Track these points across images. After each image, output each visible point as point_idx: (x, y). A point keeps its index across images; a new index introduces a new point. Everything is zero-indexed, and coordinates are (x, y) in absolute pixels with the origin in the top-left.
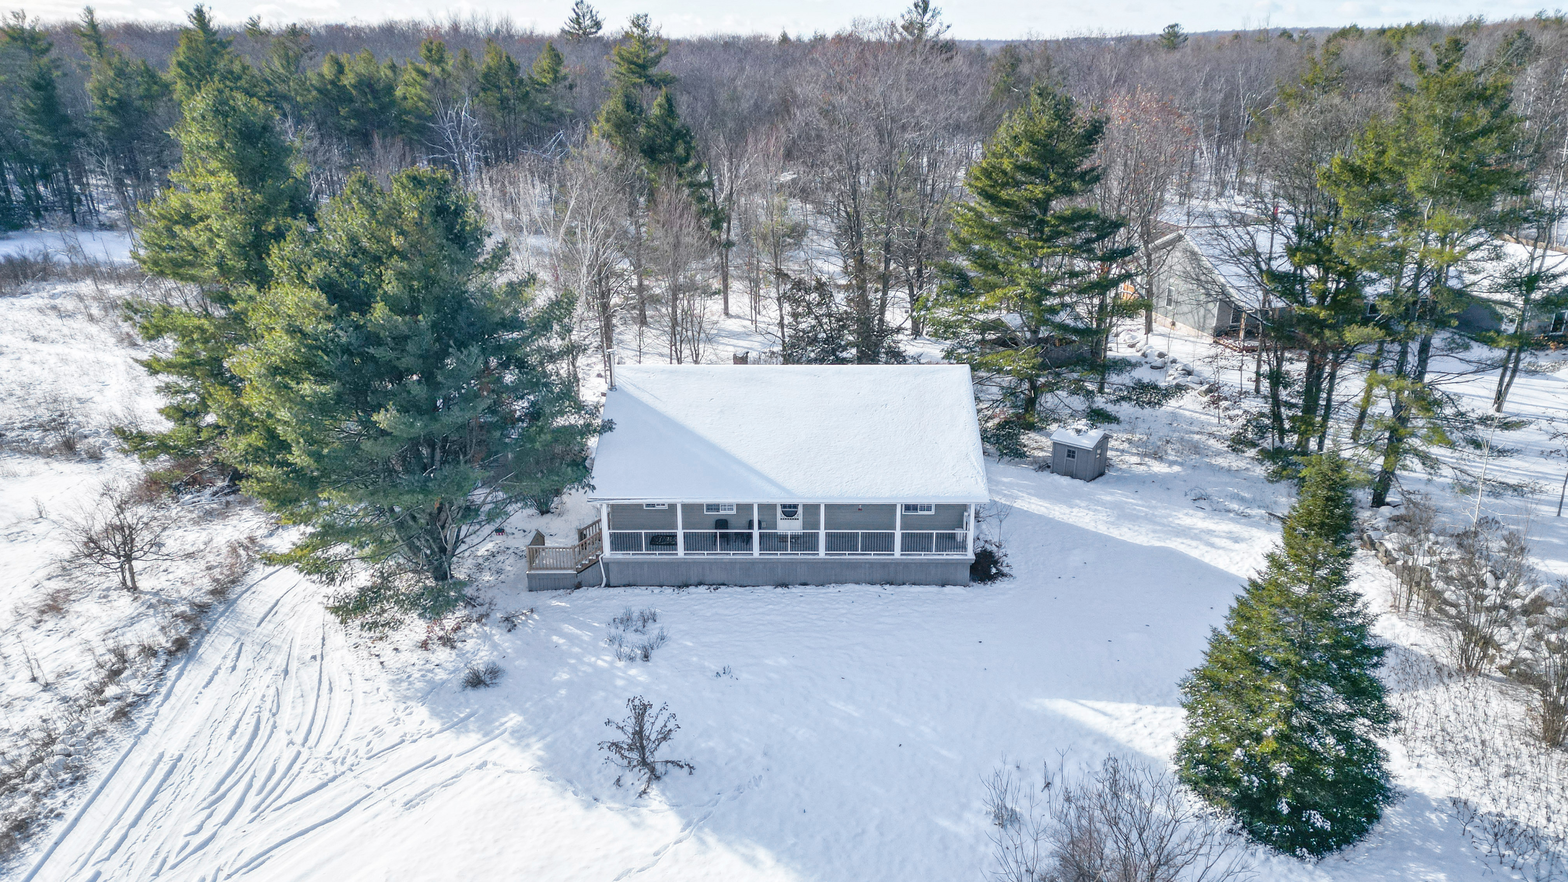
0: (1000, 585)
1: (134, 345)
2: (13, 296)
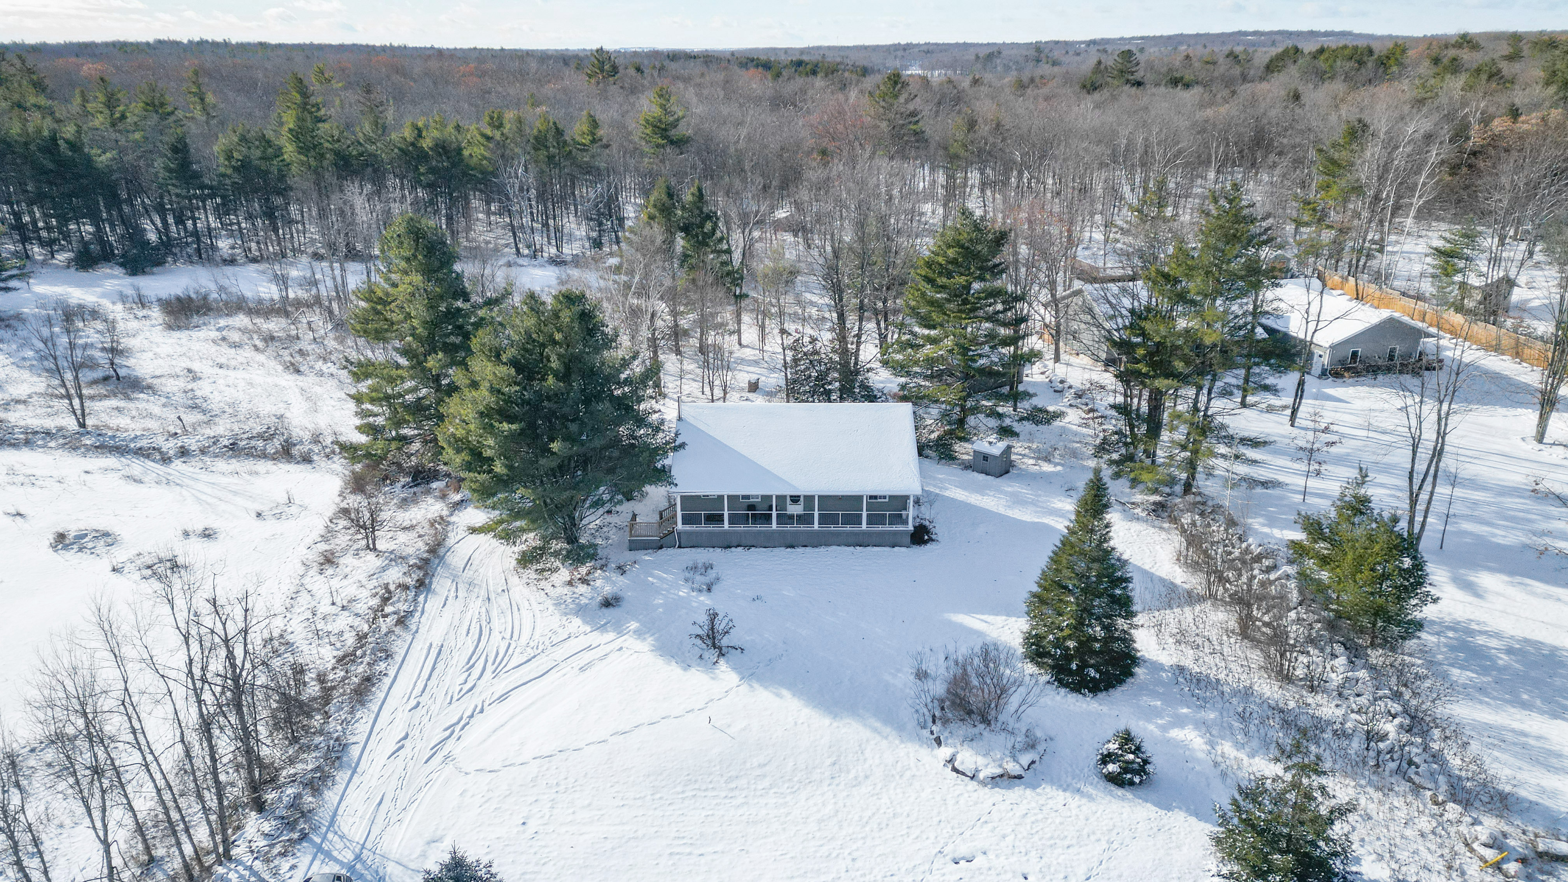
0: (929, 546)
1: (298, 371)
2: (188, 329)
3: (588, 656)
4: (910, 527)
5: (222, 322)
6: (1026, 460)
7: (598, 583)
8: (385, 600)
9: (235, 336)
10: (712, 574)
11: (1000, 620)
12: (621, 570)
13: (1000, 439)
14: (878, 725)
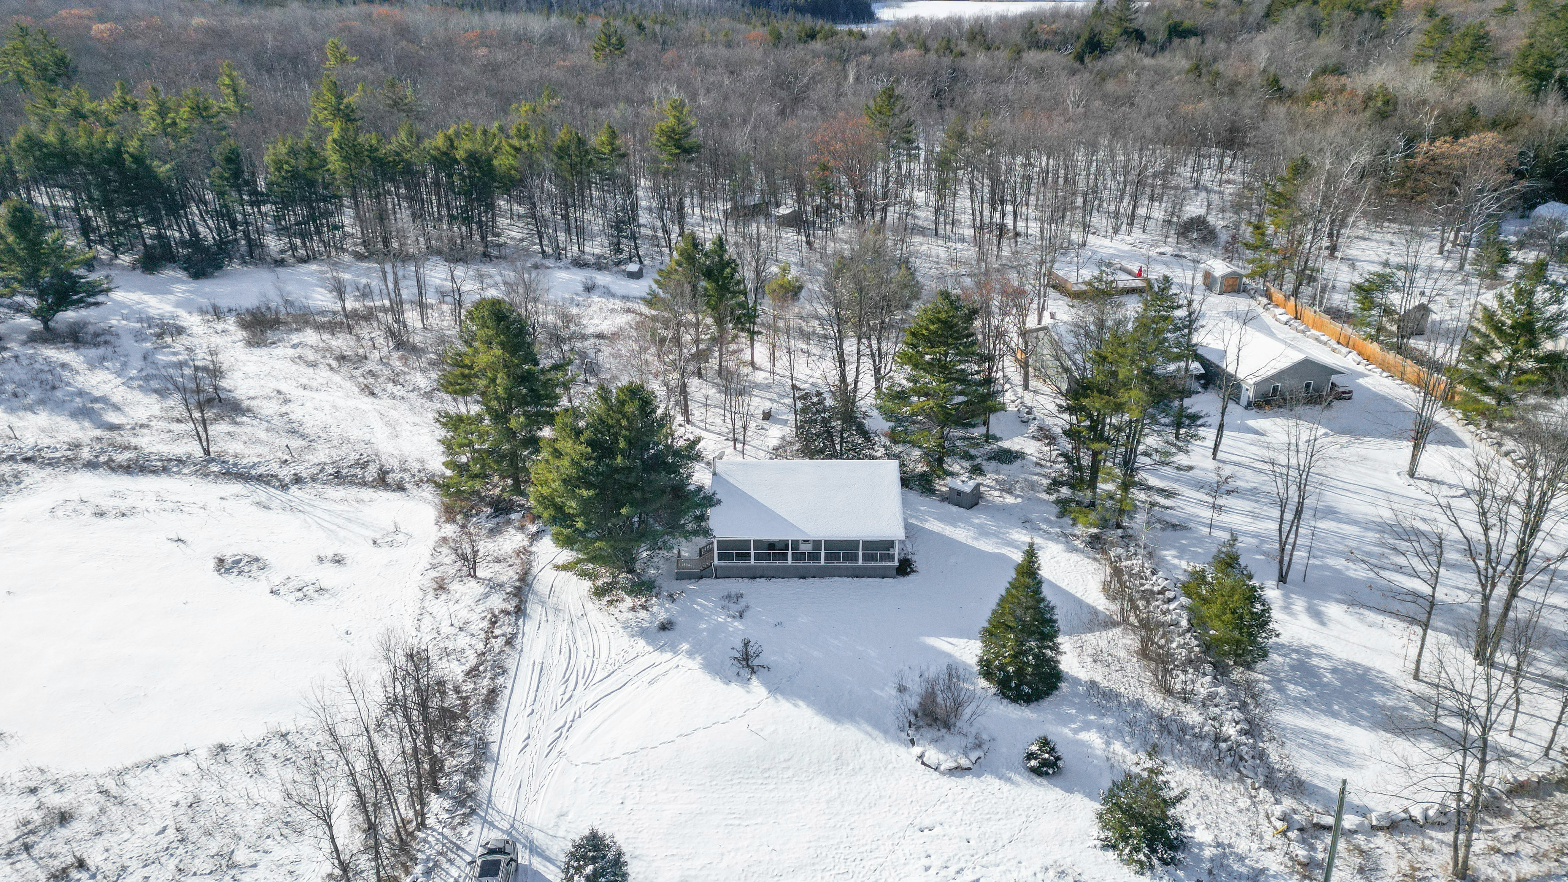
0: (911, 577)
1: (373, 394)
2: (265, 346)
3: (654, 672)
4: (896, 563)
5: (295, 338)
6: (992, 492)
7: (655, 609)
8: (493, 623)
9: (311, 356)
10: (743, 603)
11: (961, 642)
12: (671, 598)
13: (971, 478)
14: (869, 729)
